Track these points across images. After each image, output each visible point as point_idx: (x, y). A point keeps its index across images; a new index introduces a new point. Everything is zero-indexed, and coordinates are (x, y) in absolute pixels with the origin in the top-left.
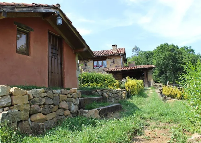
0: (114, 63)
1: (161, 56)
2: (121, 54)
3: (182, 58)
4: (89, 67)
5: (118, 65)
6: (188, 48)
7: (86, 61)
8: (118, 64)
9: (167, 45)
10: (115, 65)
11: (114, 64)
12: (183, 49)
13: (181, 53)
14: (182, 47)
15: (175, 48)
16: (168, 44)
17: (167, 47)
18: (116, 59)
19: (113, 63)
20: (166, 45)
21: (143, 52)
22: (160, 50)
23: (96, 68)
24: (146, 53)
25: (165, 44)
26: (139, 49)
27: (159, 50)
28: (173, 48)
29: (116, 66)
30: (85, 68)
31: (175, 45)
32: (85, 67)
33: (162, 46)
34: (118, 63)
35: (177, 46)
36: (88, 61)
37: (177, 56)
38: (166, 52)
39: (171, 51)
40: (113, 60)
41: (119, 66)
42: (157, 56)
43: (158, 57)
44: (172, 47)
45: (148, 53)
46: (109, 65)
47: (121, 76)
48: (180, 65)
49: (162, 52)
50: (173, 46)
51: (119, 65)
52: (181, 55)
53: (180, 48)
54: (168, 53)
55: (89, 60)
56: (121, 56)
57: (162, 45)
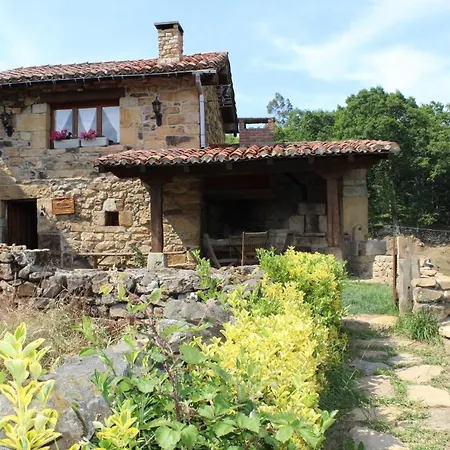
0: (159, 118)
1: (359, 128)
2: (197, 73)
3: (427, 139)
4: (27, 137)
5: (180, 135)
6: (445, 110)
7: (11, 103)
8: (181, 130)
9: (379, 92)
10: (165, 130)
11: (159, 123)
12: (429, 109)
13: (425, 123)
14: (425, 103)
15: (405, 106)
16: (386, 91)
17: (382, 100)
18: (170, 99)
19: (155, 122)
20: (376, 92)
21: (301, 114)
22: (358, 110)
23: (60, 146)
24: (309, 115)
25: (374, 91)
26: (289, 104)
27: (356, 107)
28: (400, 106)
29: (172, 141)
30: (8, 144)
31: (406, 97)
32: (6, 139)
33: (364, 96)
34: (181, 120)
35: (414, 100)
36: (23, 107)
37: (412, 130)
38: (376, 116)
39: (391, 113)
40: (156, 104)
41: (186, 139)
42: (348, 126)
43: (351, 130)
44: (397, 101)
45: (317, 118)
46: (133, 133)
47: (193, 192)
48: (421, 161)
49: (362, 117)
50: (401, 97)
51: (188, 132)
52: (422, 130)
53: (420, 106)
54: (384, 119)
55: (28, 102)
56: (198, 81)
57: (365, 91)
